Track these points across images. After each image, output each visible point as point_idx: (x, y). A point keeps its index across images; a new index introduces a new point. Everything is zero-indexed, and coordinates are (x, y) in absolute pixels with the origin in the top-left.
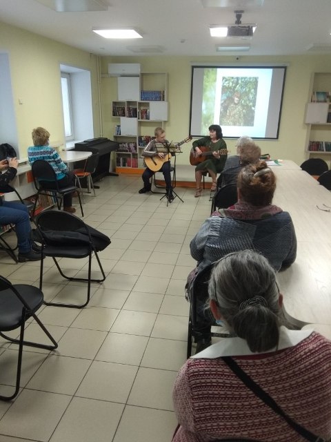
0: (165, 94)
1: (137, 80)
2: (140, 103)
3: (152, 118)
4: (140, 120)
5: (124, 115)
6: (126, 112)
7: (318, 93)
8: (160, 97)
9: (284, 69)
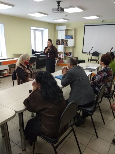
0: (73, 36)
1: (64, 31)
2: (65, 40)
3: (68, 46)
4: (65, 46)
5: (59, 44)
6: (60, 43)
8: (71, 38)
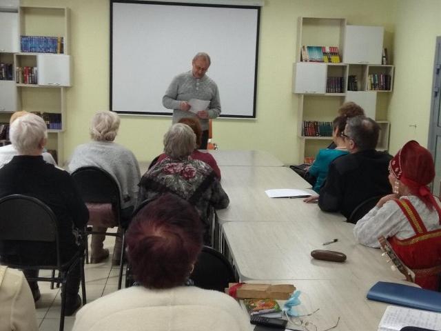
0: (65, 42)
2: (19, 57)
3: (42, 81)
4: (21, 85)
7: (309, 48)
8: (56, 48)
9: (256, 10)
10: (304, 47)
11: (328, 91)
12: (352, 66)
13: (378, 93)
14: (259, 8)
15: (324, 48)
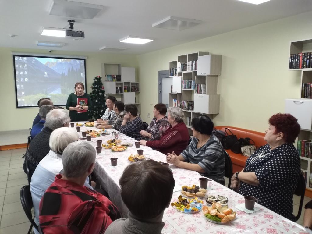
7: (107, 75)
9: (84, 60)
10: (105, 75)
11: (116, 93)
12: (125, 83)
13: (135, 93)
14: (85, 60)
15: (114, 76)
